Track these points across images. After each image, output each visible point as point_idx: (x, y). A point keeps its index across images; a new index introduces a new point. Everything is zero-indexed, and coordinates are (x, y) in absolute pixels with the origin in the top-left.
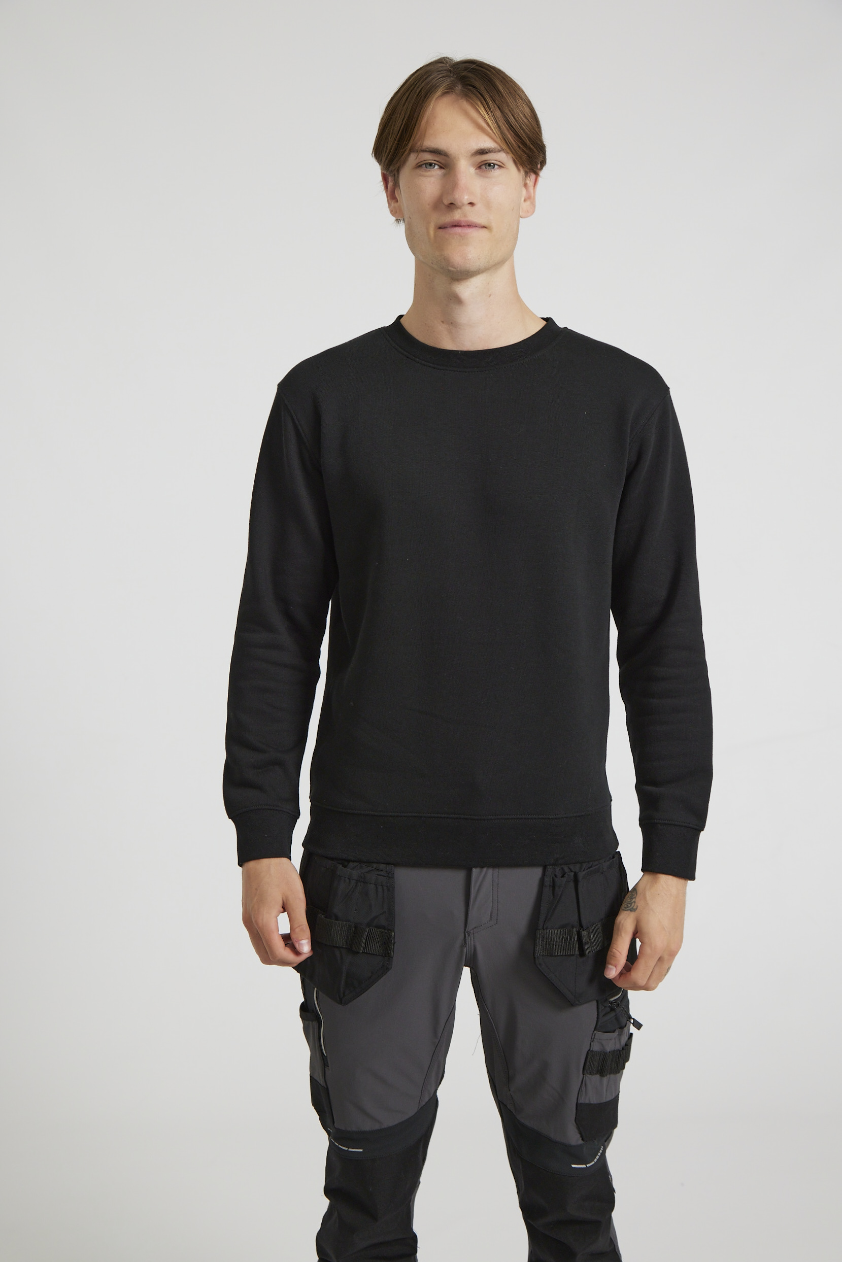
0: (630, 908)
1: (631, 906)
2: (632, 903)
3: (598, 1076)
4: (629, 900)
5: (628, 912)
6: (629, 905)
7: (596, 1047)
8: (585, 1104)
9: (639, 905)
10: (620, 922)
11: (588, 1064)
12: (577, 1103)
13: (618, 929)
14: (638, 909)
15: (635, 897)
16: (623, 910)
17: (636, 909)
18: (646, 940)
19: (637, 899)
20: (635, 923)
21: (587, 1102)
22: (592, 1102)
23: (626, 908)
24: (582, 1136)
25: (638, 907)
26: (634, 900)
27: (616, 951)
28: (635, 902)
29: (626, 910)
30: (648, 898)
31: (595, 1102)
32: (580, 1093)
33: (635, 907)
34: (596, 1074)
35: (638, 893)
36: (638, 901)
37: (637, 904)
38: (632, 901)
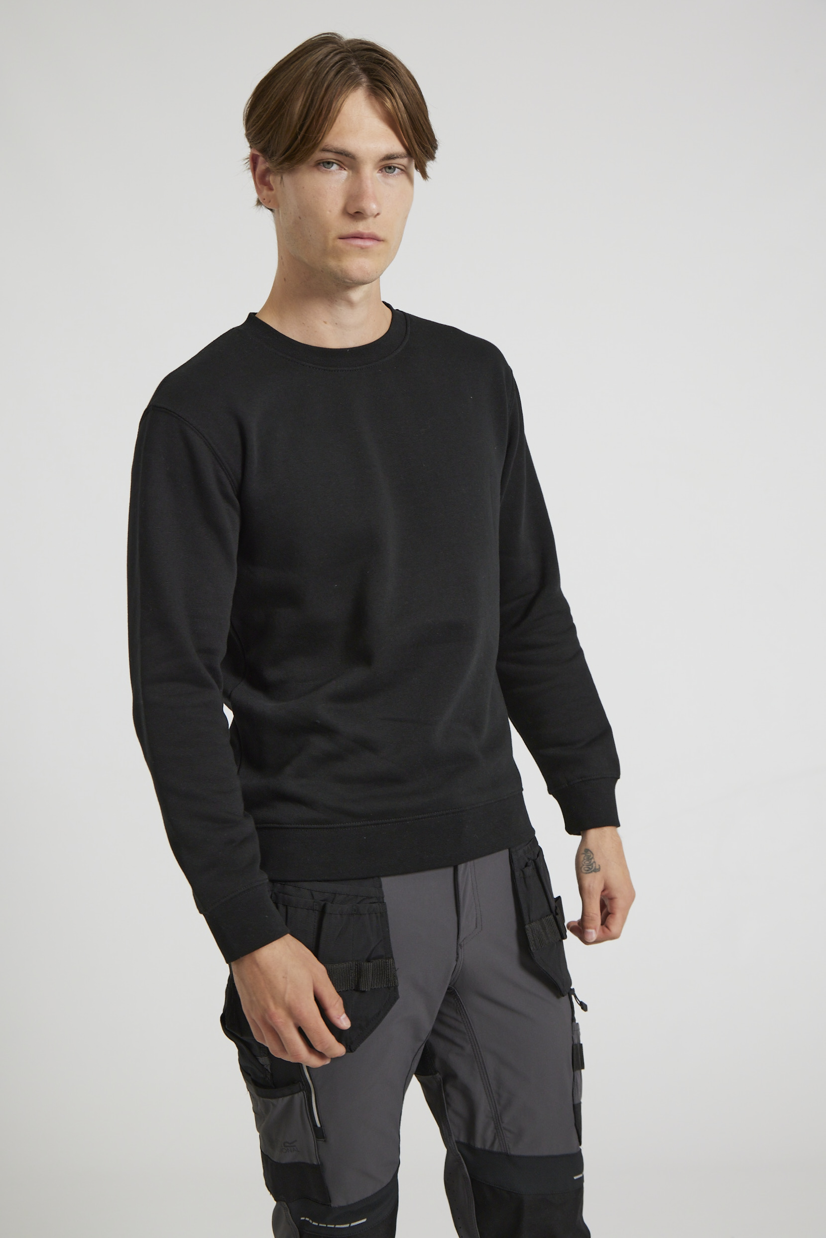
0: (593, 869)
1: (592, 867)
2: (592, 864)
3: (578, 1072)
4: (588, 862)
5: (593, 873)
6: (590, 867)
7: (576, 1040)
9: (599, 864)
10: (590, 886)
11: (574, 1058)
12: (573, 1105)
13: (589, 893)
14: (601, 870)
15: (592, 858)
16: (587, 873)
18: (618, 895)
19: (596, 859)
20: (603, 882)
23: (588, 870)
25: (601, 866)
27: (593, 914)
28: (595, 862)
29: (589, 873)
30: (607, 855)
32: (574, 1094)
33: (597, 867)
34: (578, 1069)
35: (594, 852)
36: (598, 860)
37: (597, 863)
38: (592, 862)
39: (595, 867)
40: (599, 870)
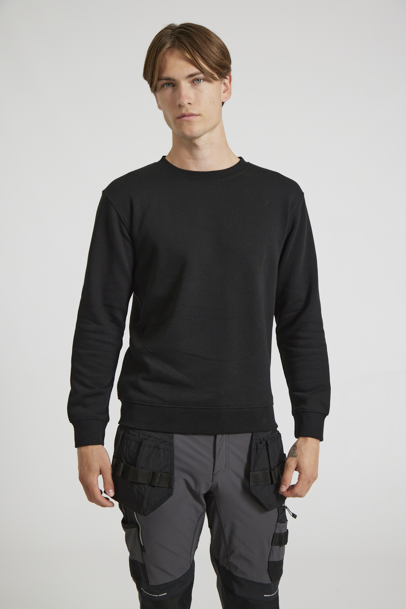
0: (293, 455)
1: (294, 454)
2: (294, 453)
3: (278, 546)
4: (292, 451)
5: (293, 457)
6: (293, 454)
7: (278, 531)
8: (272, 562)
9: (298, 454)
10: (288, 463)
11: (274, 540)
12: (268, 561)
13: (287, 466)
14: (298, 456)
16: (290, 456)
17: (297, 455)
18: (303, 472)
19: (297, 451)
20: (296, 463)
21: (273, 560)
22: (276, 561)
23: (291, 455)
24: (271, 579)
25: (298, 455)
26: (295, 451)
27: (286, 478)
28: (296, 452)
30: (303, 450)
31: (277, 561)
32: (270, 557)
33: (296, 455)
34: (277, 545)
35: (297, 448)
36: (298, 452)
37: (297, 453)
38: (294, 452)
39: (295, 454)
40: (296, 456)
